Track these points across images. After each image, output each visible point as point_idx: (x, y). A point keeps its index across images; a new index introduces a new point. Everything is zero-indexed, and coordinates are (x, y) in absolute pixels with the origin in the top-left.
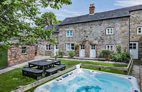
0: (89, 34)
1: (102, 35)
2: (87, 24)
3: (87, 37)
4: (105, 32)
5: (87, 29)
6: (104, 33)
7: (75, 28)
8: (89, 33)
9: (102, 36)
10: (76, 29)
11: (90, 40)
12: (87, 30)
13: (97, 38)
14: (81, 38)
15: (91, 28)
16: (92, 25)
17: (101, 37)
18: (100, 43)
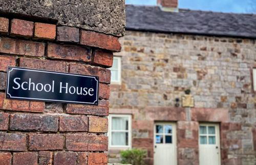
0: (195, 83)
1: (242, 92)
2: (185, 43)
3: (188, 92)
4: (249, 81)
5: (188, 61)
6: (246, 86)
7: (134, 49)
8: (194, 76)
9: (242, 95)
10: (141, 55)
11: (199, 105)
12: (186, 65)
13: (224, 99)
14: (160, 97)
15: (203, 59)
16: (205, 49)
17: (239, 98)
18: (238, 119)
